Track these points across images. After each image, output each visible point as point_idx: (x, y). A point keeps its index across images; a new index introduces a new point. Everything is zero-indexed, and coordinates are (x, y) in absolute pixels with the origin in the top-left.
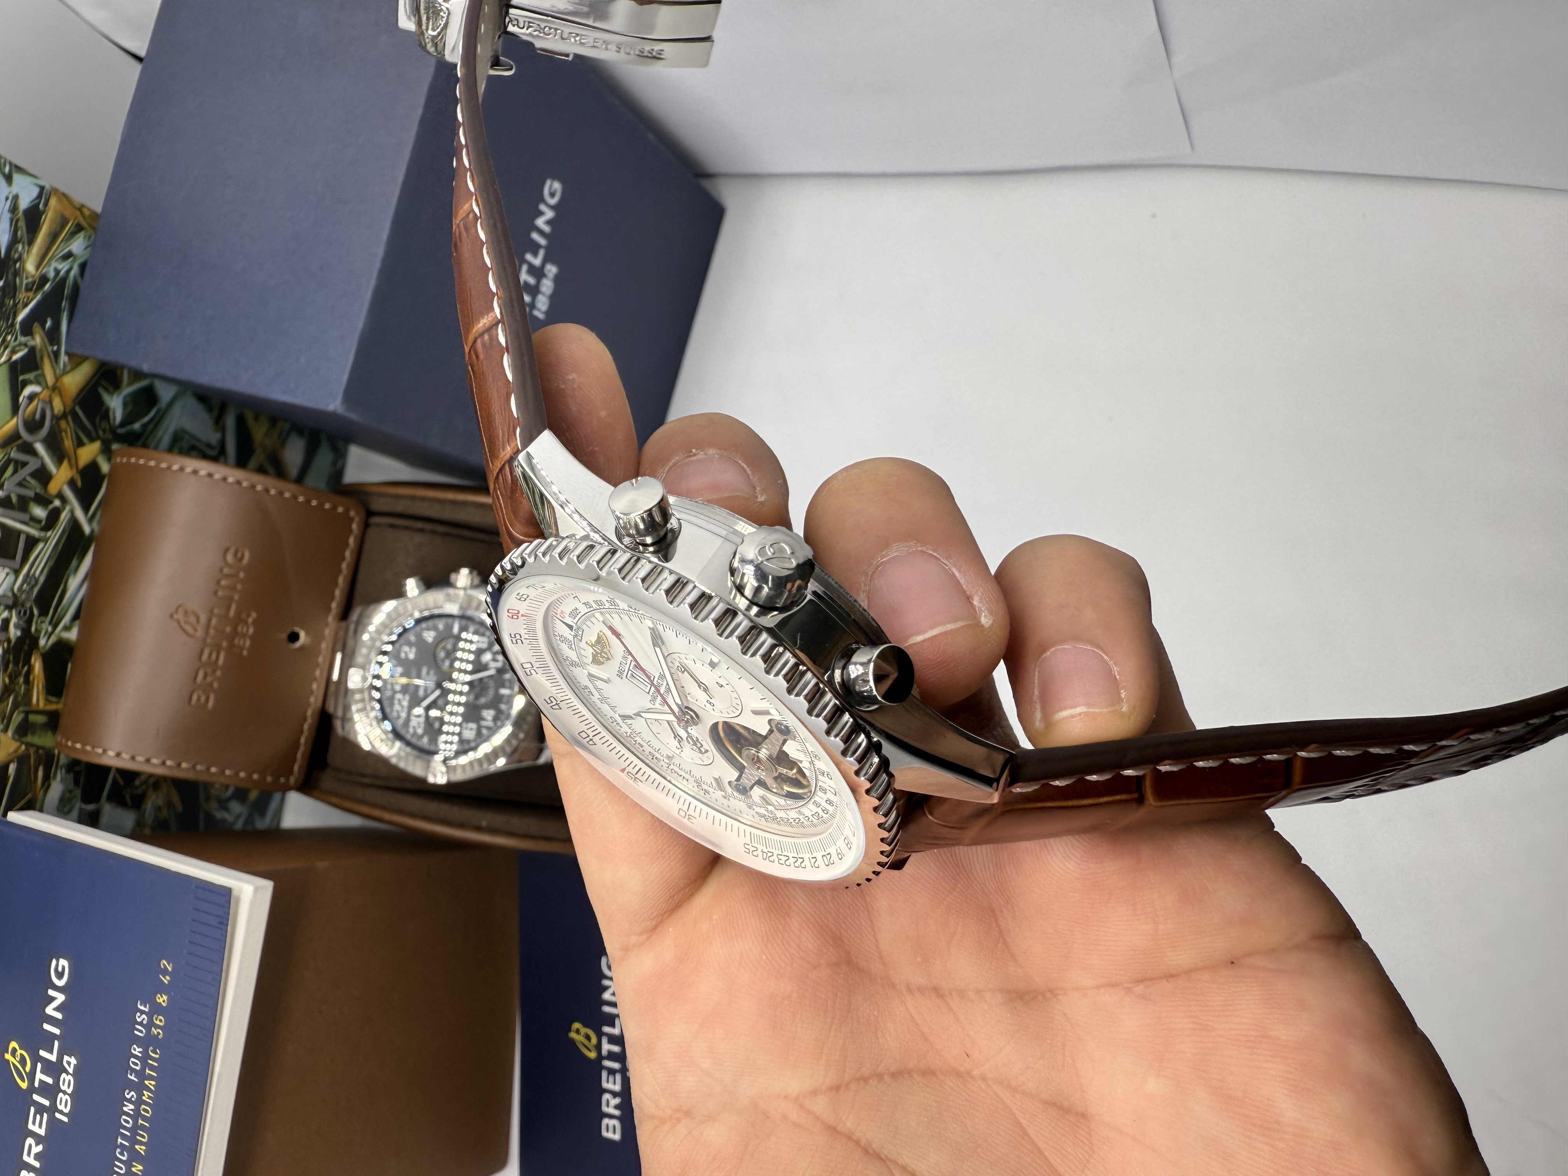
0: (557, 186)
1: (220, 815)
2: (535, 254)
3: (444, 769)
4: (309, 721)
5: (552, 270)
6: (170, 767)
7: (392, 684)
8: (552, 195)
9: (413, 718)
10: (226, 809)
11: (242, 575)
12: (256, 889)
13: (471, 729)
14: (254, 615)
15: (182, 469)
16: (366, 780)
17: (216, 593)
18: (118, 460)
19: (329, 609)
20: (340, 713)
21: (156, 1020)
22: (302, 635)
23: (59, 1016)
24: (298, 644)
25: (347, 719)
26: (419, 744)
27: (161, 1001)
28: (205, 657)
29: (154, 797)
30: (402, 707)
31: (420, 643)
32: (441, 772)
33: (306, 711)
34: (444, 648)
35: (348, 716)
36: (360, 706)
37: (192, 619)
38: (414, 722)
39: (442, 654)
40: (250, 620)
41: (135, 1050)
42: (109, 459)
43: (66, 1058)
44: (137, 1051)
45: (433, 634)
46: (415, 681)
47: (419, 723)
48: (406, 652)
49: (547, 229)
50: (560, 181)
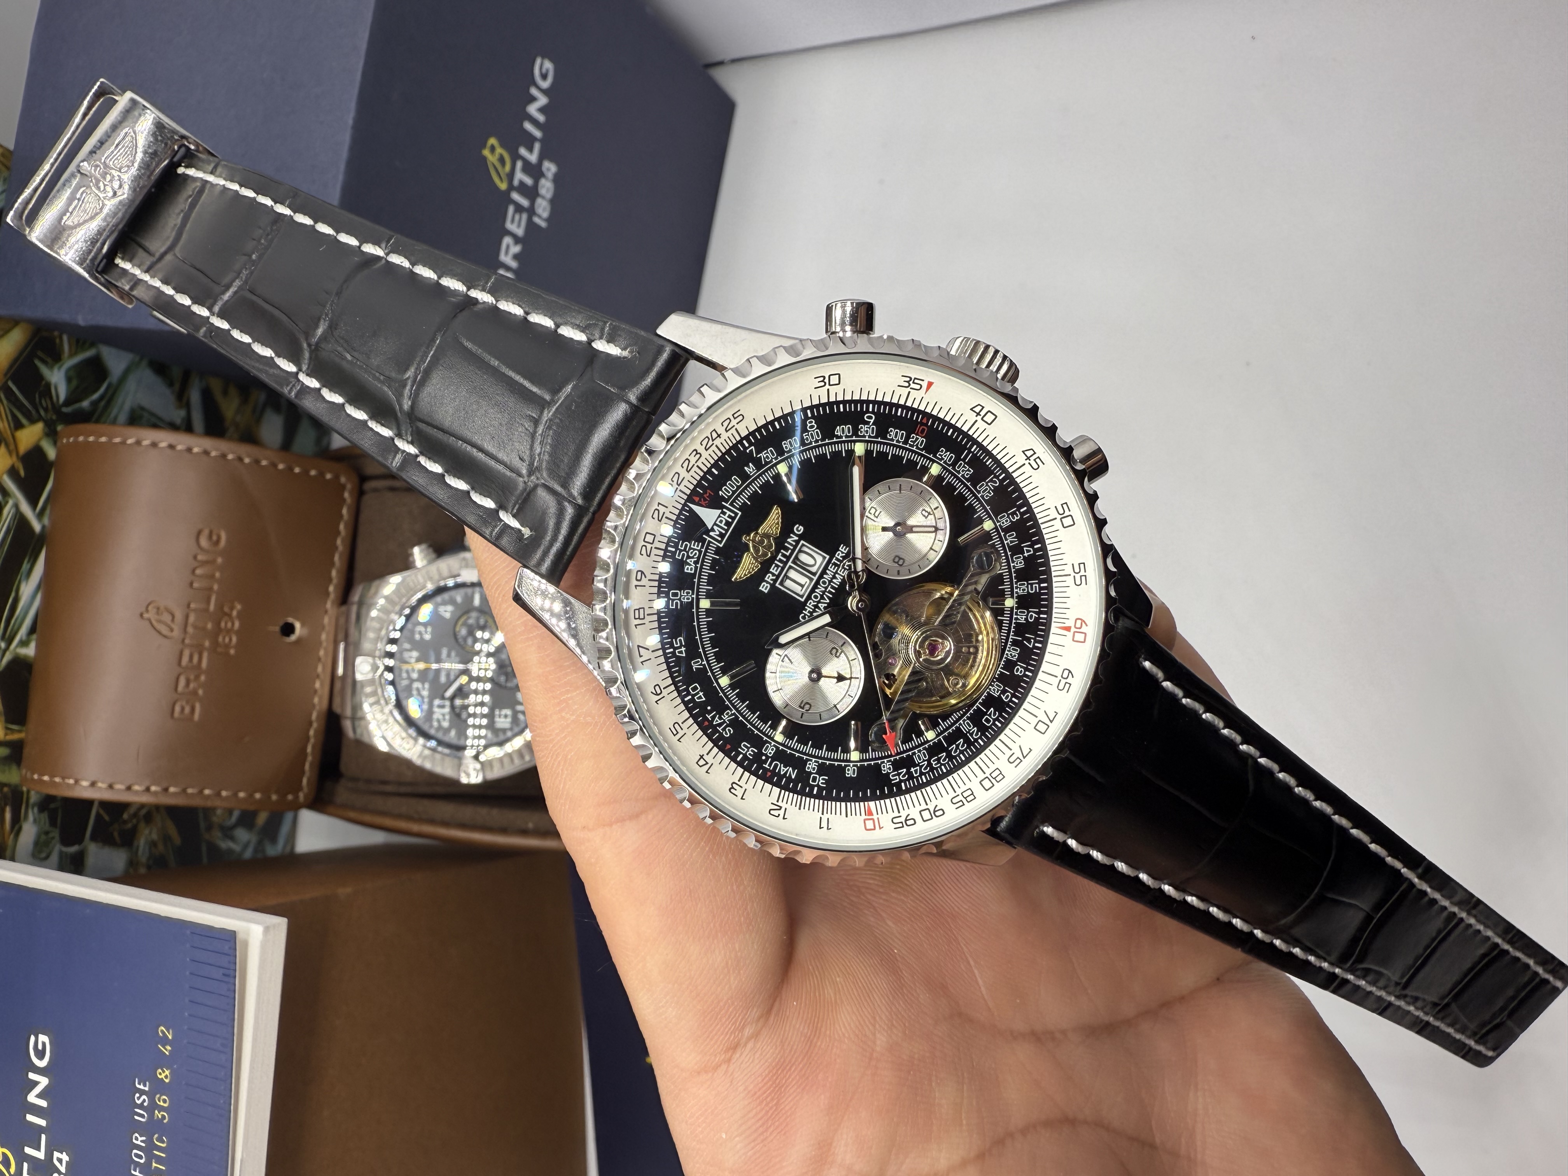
0: (548, 65)
1: (225, 845)
2: (530, 149)
3: (478, 766)
4: (315, 725)
5: (550, 168)
6: (156, 793)
7: (407, 672)
8: (544, 77)
9: (436, 709)
10: (232, 838)
11: (220, 560)
12: (267, 930)
13: (506, 716)
14: (239, 607)
15: (138, 443)
16: (389, 788)
17: (191, 584)
18: (65, 441)
19: (327, 594)
20: (348, 712)
21: (159, 1101)
22: (298, 625)
23: (43, 1103)
24: (293, 638)
25: (357, 717)
26: (446, 739)
27: (163, 1076)
28: (185, 660)
29: (147, 832)
30: (422, 697)
31: (436, 620)
32: (474, 770)
33: (311, 715)
34: (465, 624)
35: (359, 714)
36: (372, 700)
37: (167, 618)
38: (438, 713)
39: (463, 632)
40: (235, 613)
41: (137, 1139)
42: (55, 443)
43: (56, 1155)
44: (139, 1140)
45: (450, 608)
46: (434, 666)
47: (444, 715)
48: (420, 633)
49: (541, 118)
50: (551, 60)
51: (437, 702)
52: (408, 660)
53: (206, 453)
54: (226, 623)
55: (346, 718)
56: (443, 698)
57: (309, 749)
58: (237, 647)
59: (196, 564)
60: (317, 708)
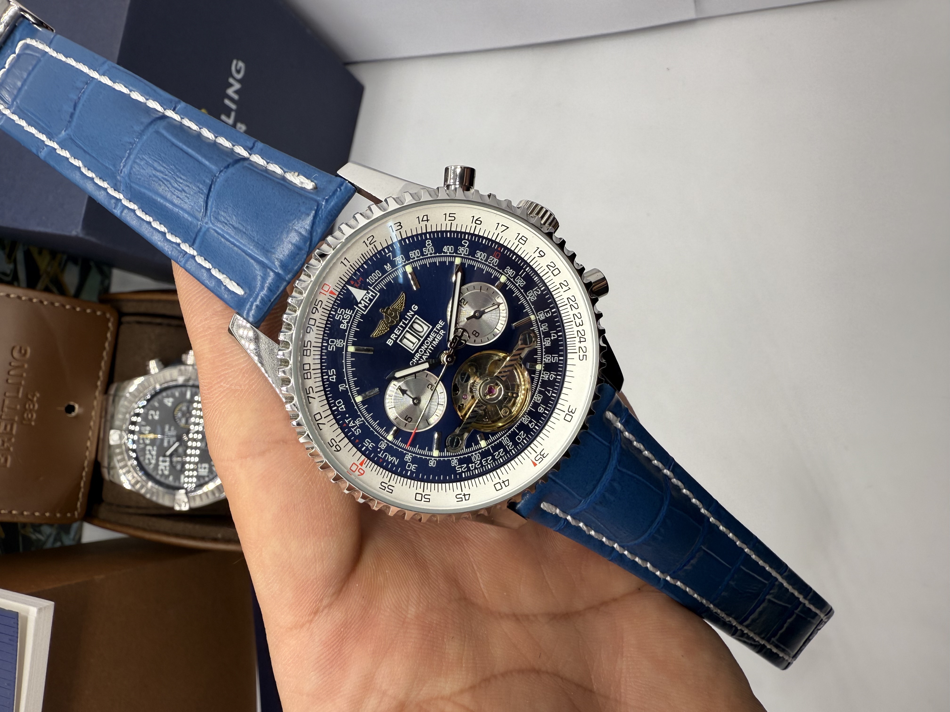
0: (241, 64)
1: (34, 536)
2: (229, 116)
3: (186, 500)
4: (86, 469)
7: (143, 439)
8: (238, 72)
9: (160, 463)
10: (40, 532)
11: (26, 366)
13: (205, 468)
14: (38, 395)
16: (131, 511)
17: (7, 381)
19: (96, 387)
20: (106, 463)
22: (77, 406)
24: (73, 414)
25: (110, 468)
26: (167, 482)
28: (2, 429)
30: (152, 456)
31: (162, 407)
32: (184, 502)
33: (84, 463)
34: (180, 410)
35: (112, 464)
36: (119, 457)
38: (162, 466)
39: (179, 415)
40: (35, 399)
45: (171, 400)
46: (159, 436)
47: (165, 467)
48: (152, 415)
49: (236, 97)
50: (243, 61)
51: (161, 459)
52: (144, 432)
53: (19, 298)
54: (29, 405)
55: (104, 467)
56: (164, 456)
57: (82, 484)
58: (35, 421)
59: (10, 368)
60: (88, 458)
